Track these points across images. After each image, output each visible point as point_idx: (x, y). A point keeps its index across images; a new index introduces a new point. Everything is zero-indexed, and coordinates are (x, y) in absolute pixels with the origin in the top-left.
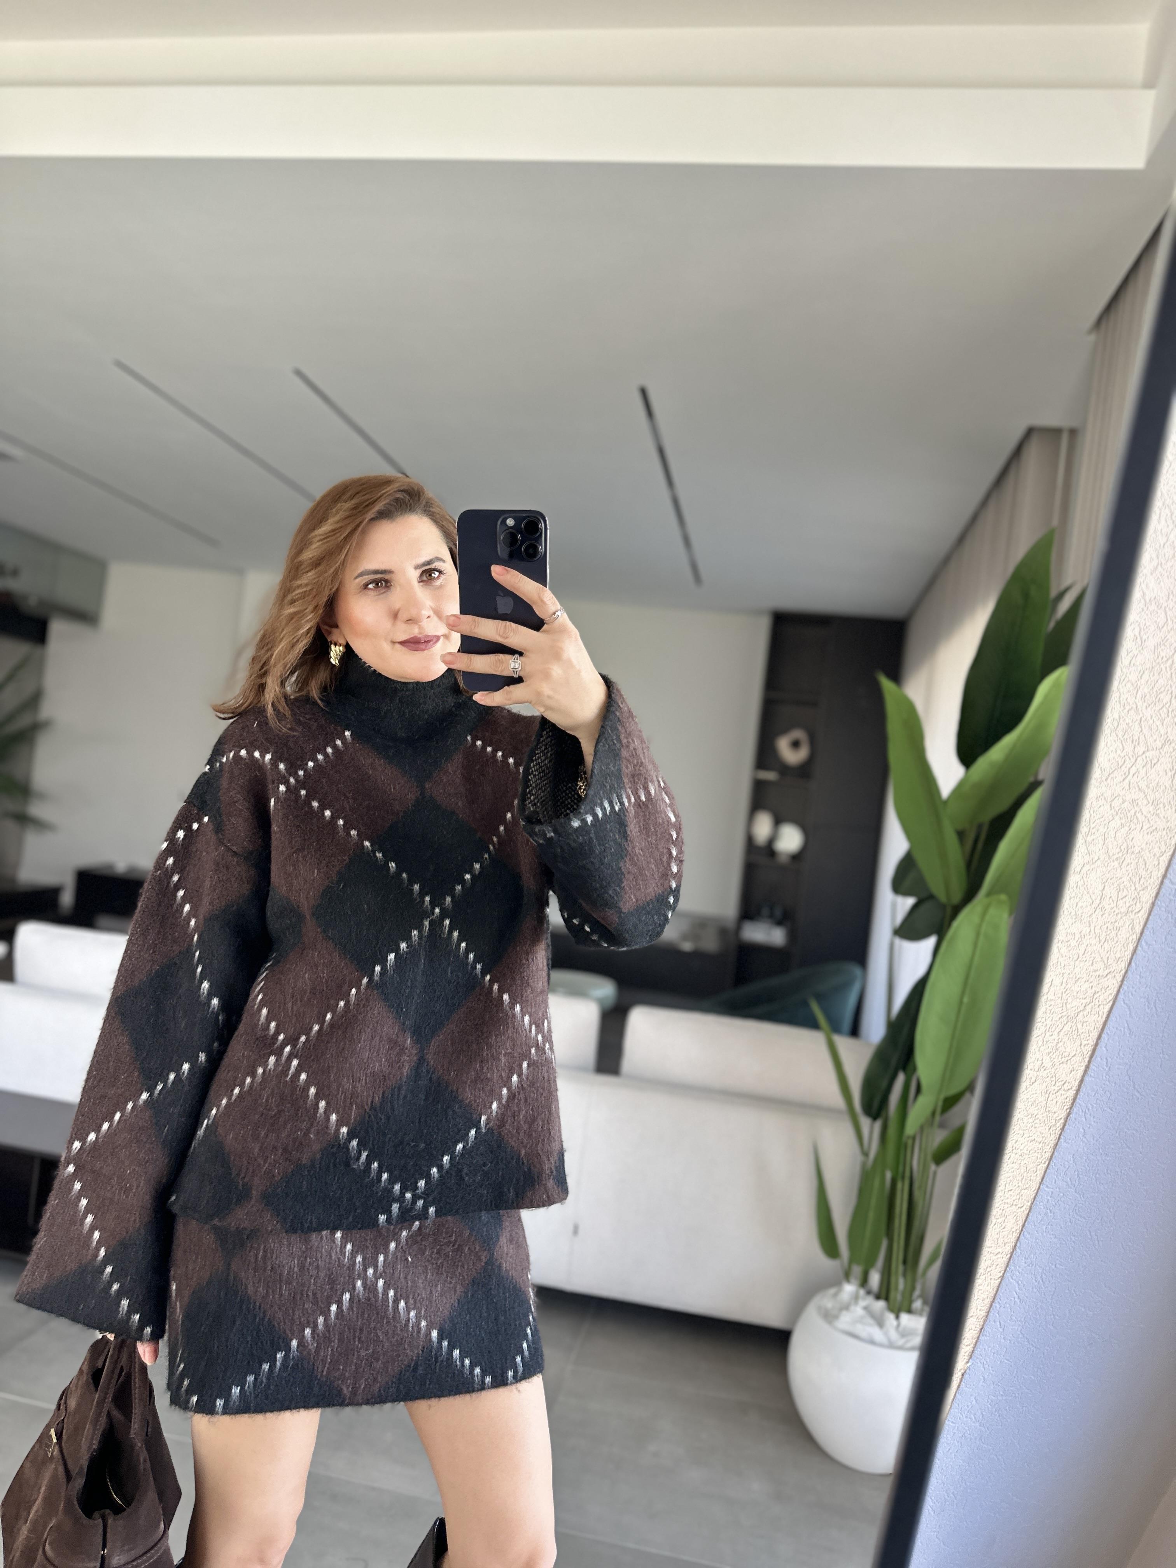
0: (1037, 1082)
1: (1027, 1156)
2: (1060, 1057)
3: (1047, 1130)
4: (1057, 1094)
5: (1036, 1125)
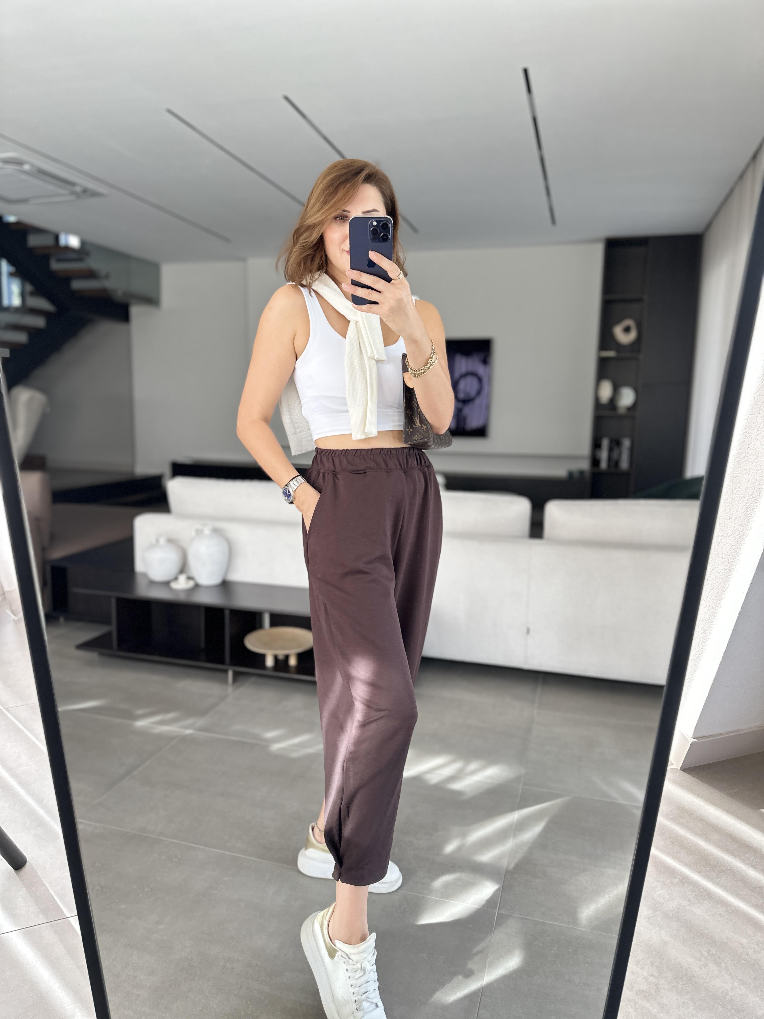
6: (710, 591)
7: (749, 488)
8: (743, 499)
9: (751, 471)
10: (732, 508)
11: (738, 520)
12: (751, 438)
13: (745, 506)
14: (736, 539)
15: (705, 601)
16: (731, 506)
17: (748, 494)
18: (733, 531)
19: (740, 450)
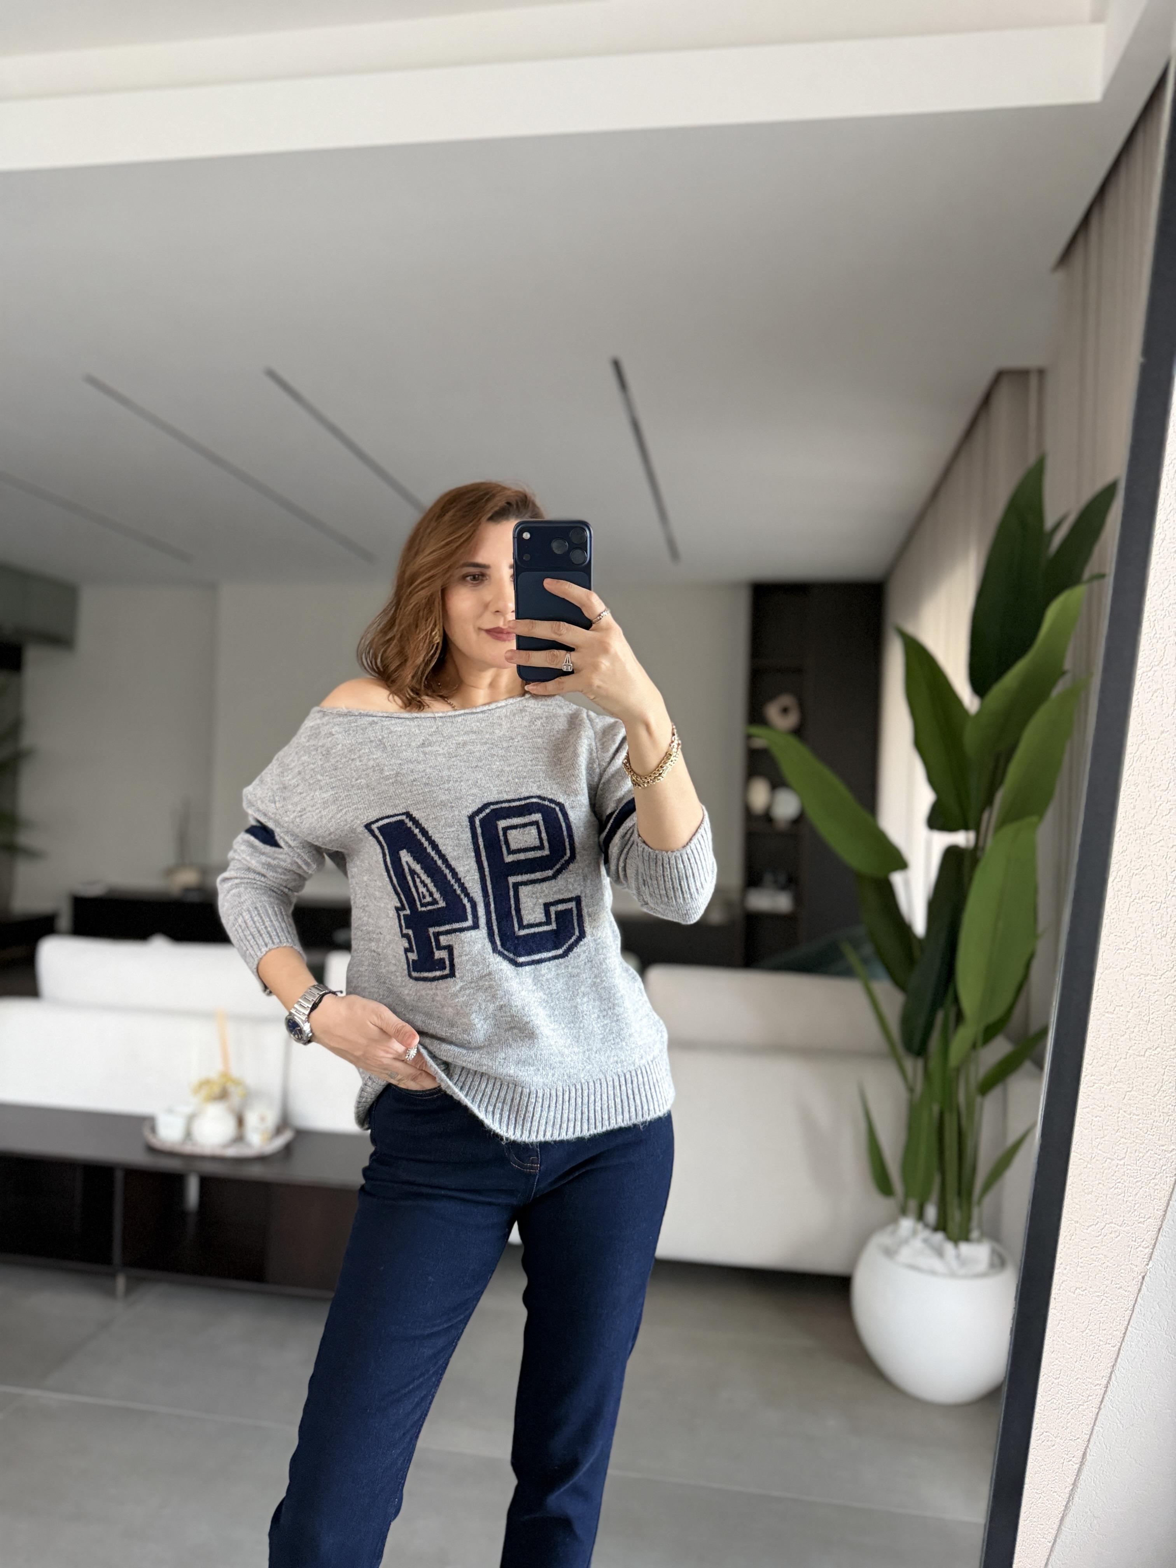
6: (1059, 1323)
7: (1118, 1144)
8: (1110, 1163)
9: (1121, 1111)
10: (1091, 1173)
11: (1102, 1199)
12: (1119, 1049)
13: (1112, 1176)
14: (1101, 1235)
15: (1051, 1339)
16: (1091, 1169)
17: (1117, 1154)
18: (1095, 1218)
19: (1102, 1068)
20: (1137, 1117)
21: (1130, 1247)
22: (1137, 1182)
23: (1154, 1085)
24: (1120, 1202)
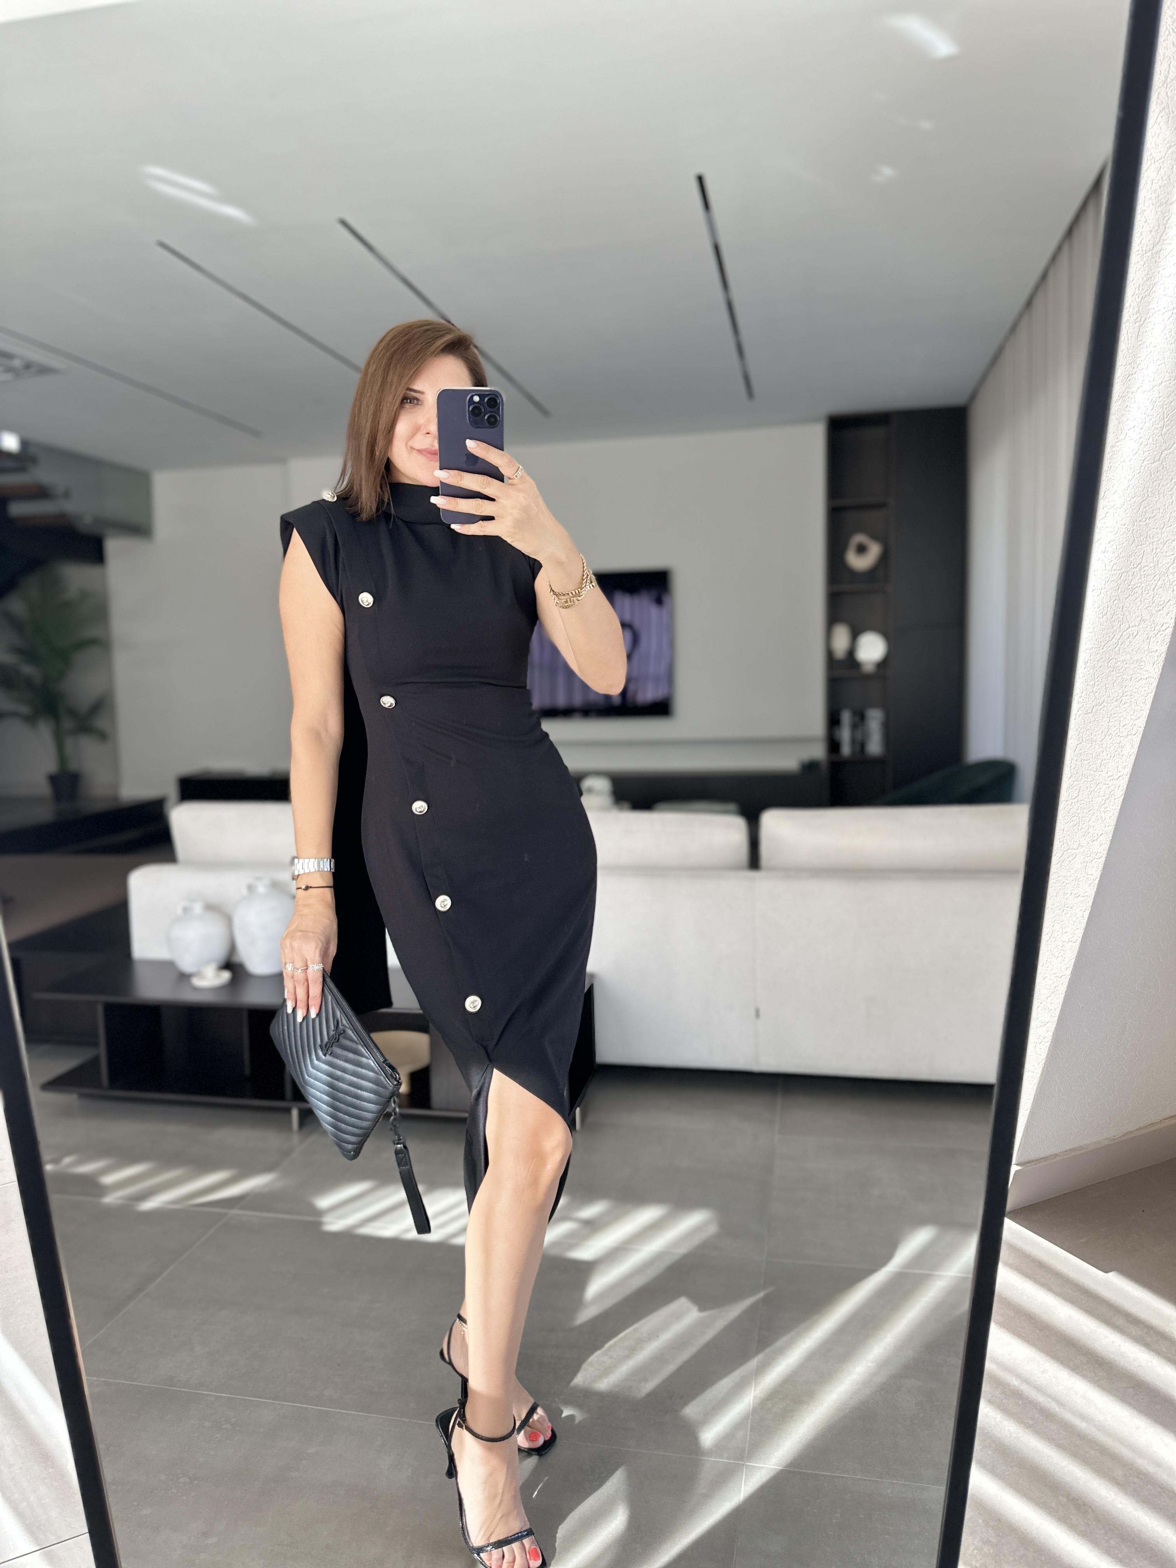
0: (1138, 635)
1: (1137, 694)
2: (1157, 606)
3: (1151, 667)
4: (1157, 636)
5: (1141, 667)
20: (1088, 761)
21: (1086, 862)
22: (1089, 811)
23: (1100, 732)
24: (1076, 830)
